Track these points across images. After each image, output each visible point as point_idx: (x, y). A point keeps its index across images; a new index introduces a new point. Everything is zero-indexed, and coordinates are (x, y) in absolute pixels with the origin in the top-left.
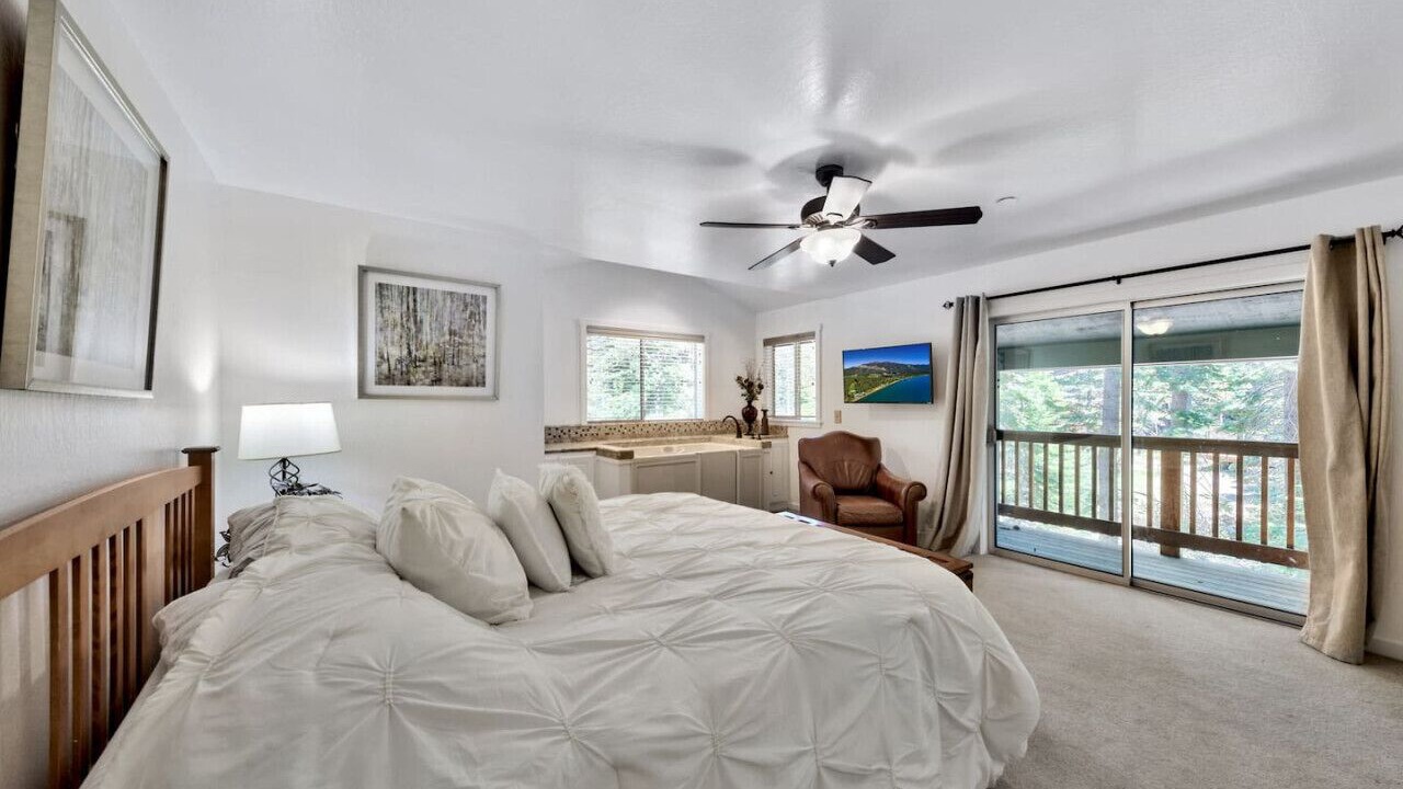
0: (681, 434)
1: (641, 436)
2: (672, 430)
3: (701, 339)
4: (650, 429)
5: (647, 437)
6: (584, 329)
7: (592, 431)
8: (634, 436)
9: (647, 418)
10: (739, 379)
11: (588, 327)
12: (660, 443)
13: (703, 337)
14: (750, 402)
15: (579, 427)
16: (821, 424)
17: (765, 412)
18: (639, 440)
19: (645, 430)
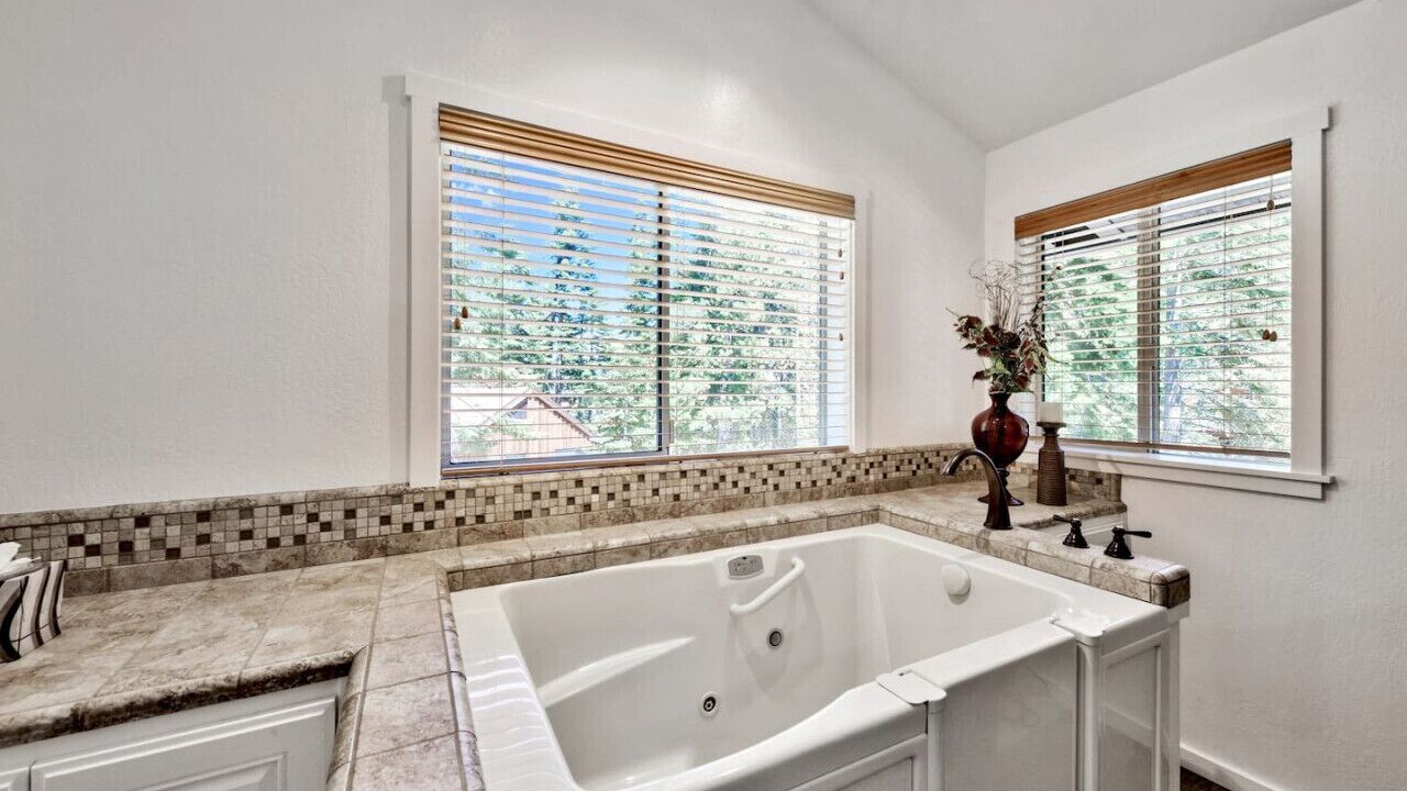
0: (785, 498)
1: (650, 513)
2: (757, 487)
3: (843, 205)
4: (685, 488)
5: (673, 514)
6: (425, 121)
7: (456, 508)
8: (628, 516)
9: (676, 448)
10: (971, 323)
11: (445, 111)
12: (714, 540)
13: (851, 201)
14: (1000, 399)
15: (397, 497)
16: (1328, 487)
17: (1050, 430)
18: (640, 533)
19: (667, 491)
